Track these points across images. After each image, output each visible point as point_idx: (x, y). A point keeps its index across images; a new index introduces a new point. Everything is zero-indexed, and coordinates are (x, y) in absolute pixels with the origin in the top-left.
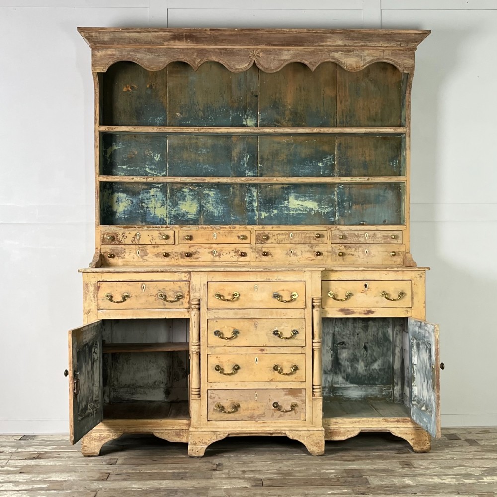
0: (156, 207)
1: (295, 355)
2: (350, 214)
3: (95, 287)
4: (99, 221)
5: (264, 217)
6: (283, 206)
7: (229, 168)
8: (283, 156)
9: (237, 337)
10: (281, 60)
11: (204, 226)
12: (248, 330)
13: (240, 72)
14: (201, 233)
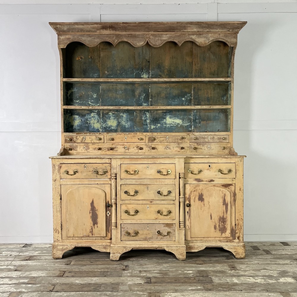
0: (95, 123)
1: (170, 205)
2: (200, 126)
3: (59, 166)
4: (63, 130)
5: (152, 128)
6: (163, 122)
7: (134, 102)
8: (163, 95)
9: (137, 195)
10: (162, 40)
11: (120, 133)
12: (144, 191)
13: (139, 47)
14: (119, 137)
